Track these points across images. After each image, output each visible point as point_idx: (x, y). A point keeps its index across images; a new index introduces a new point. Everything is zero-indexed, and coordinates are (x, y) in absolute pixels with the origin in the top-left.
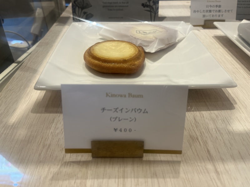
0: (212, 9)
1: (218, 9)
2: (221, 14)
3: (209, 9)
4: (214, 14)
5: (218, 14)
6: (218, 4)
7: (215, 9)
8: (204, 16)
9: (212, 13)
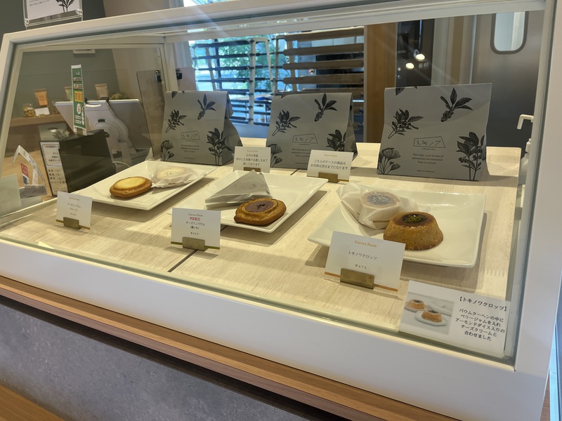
0: (251, 158)
1: (255, 158)
2: (258, 163)
3: (249, 157)
4: (253, 162)
5: (255, 162)
6: (256, 153)
7: (253, 158)
8: (244, 164)
9: (251, 162)
